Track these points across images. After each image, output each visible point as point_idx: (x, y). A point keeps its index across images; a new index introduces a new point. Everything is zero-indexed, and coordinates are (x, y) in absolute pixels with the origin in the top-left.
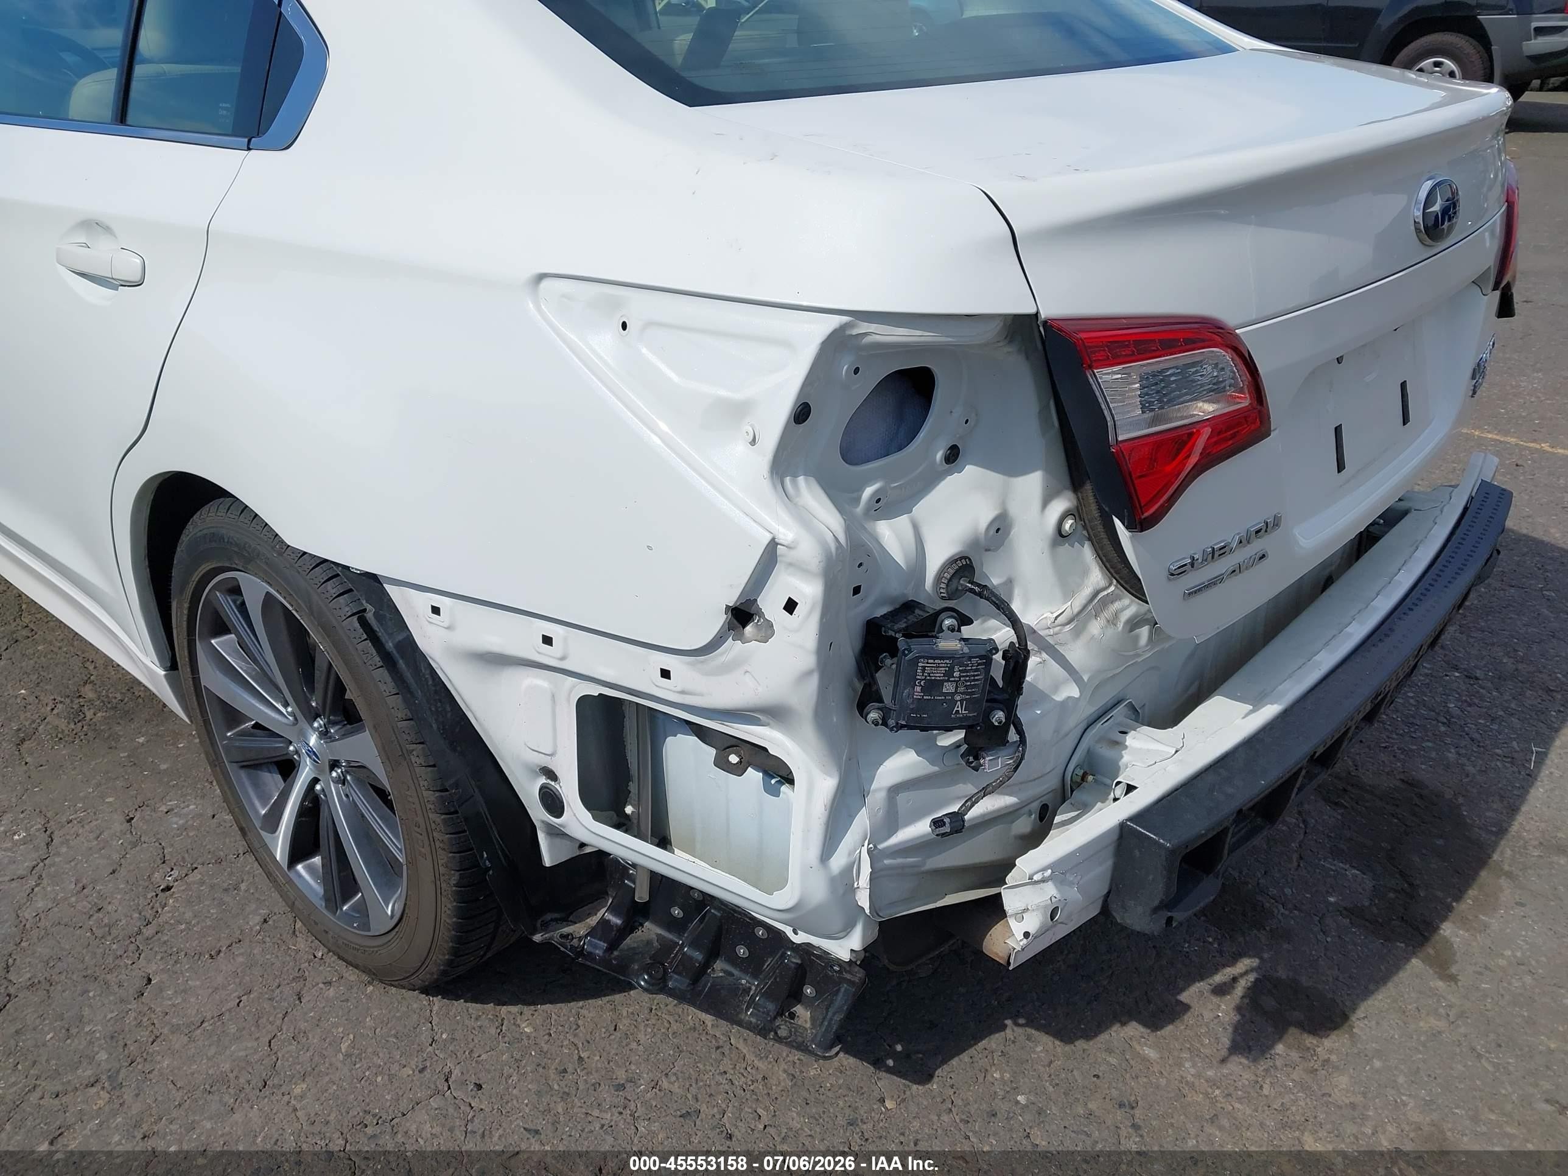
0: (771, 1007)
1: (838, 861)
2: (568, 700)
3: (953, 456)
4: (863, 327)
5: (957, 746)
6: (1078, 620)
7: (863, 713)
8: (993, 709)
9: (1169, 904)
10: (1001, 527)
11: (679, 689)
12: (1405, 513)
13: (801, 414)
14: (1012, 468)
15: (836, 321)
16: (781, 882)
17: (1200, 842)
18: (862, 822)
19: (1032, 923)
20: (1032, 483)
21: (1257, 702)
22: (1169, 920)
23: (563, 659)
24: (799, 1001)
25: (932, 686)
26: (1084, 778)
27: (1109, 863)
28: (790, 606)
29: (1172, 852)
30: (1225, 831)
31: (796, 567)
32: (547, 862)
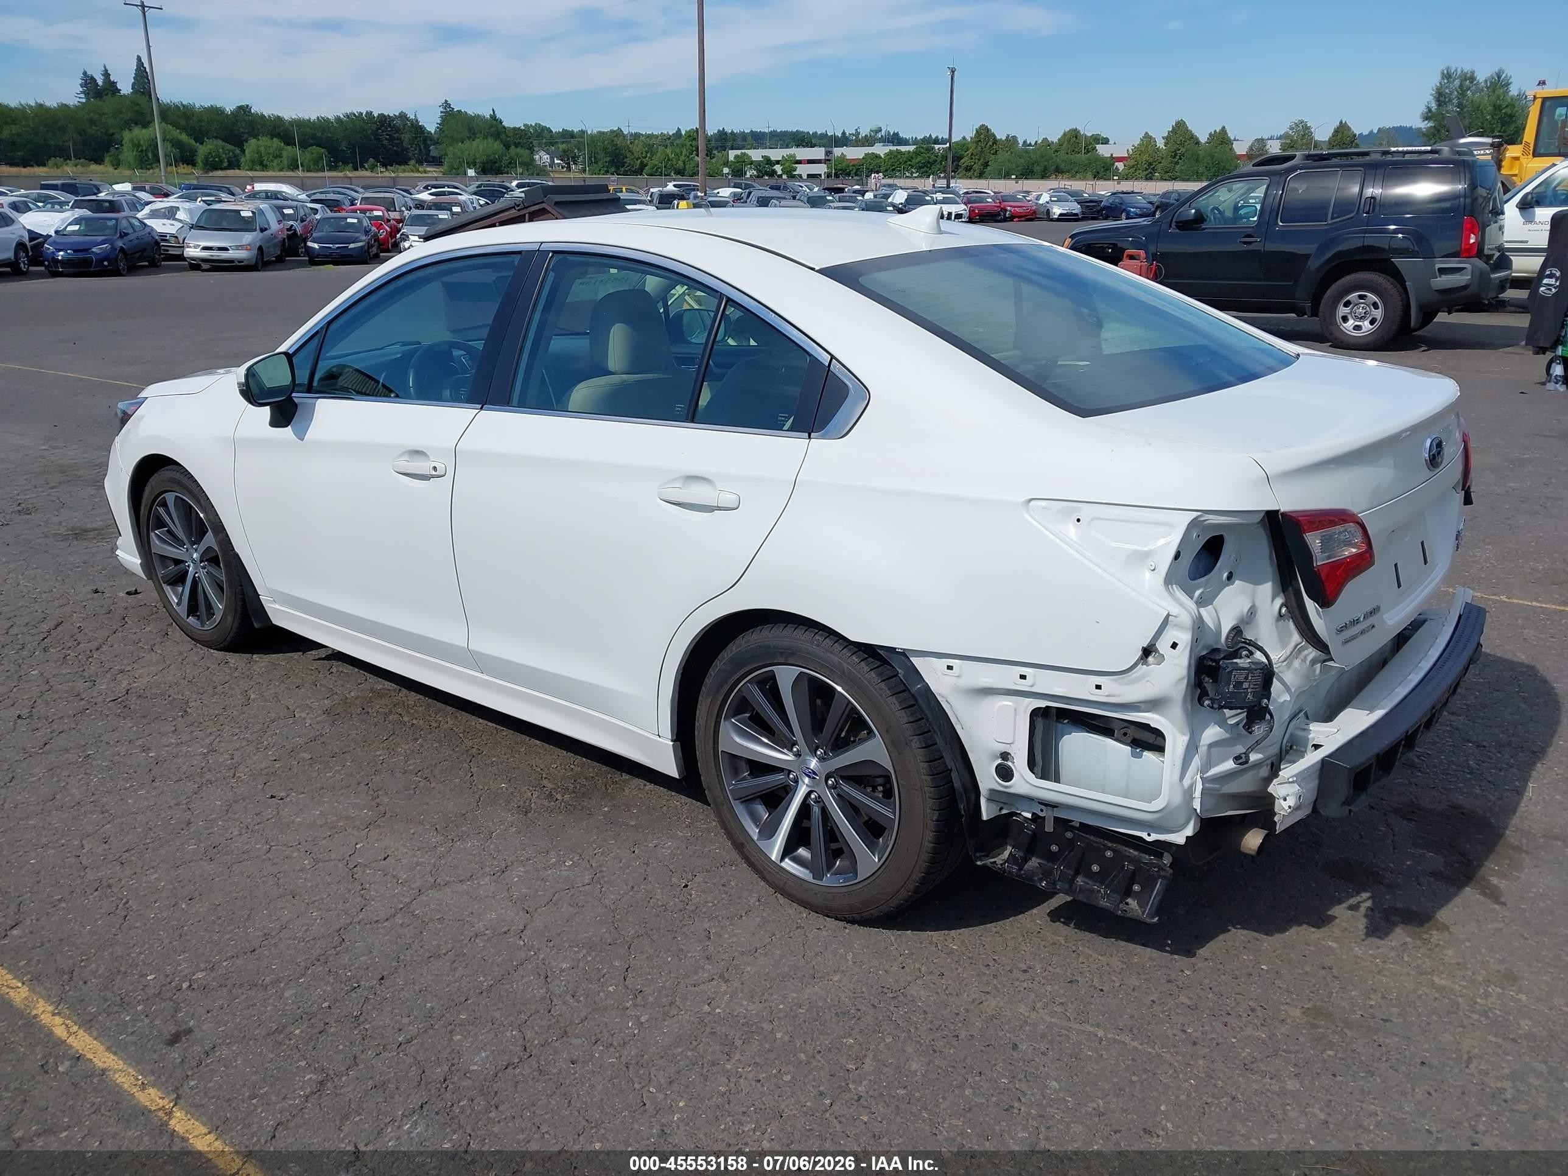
0: (1117, 897)
1: (1187, 782)
2: (1025, 712)
3: (1230, 577)
4: (1207, 517)
5: (1237, 724)
6: (1289, 659)
7: (1201, 703)
8: (1262, 699)
9: (1348, 802)
10: (1252, 612)
11: (1107, 694)
12: (1425, 621)
13: (1177, 556)
14: (1257, 581)
15: (1195, 514)
16: (1156, 794)
17: (1362, 768)
18: (1196, 762)
19: (1291, 801)
20: (1266, 589)
21: (1372, 709)
22: (1350, 811)
23: (1032, 686)
24: (1129, 896)
25: (1238, 684)
26: (1291, 747)
27: (1317, 782)
28: (1174, 646)
29: (1350, 770)
30: (1371, 765)
31: (1177, 626)
32: (985, 817)
